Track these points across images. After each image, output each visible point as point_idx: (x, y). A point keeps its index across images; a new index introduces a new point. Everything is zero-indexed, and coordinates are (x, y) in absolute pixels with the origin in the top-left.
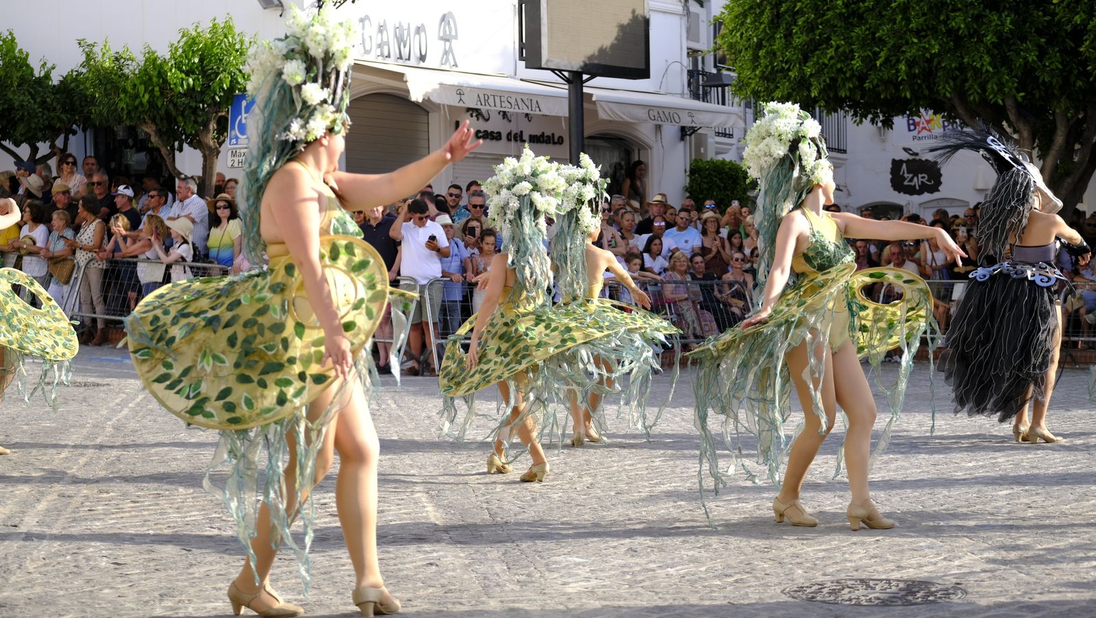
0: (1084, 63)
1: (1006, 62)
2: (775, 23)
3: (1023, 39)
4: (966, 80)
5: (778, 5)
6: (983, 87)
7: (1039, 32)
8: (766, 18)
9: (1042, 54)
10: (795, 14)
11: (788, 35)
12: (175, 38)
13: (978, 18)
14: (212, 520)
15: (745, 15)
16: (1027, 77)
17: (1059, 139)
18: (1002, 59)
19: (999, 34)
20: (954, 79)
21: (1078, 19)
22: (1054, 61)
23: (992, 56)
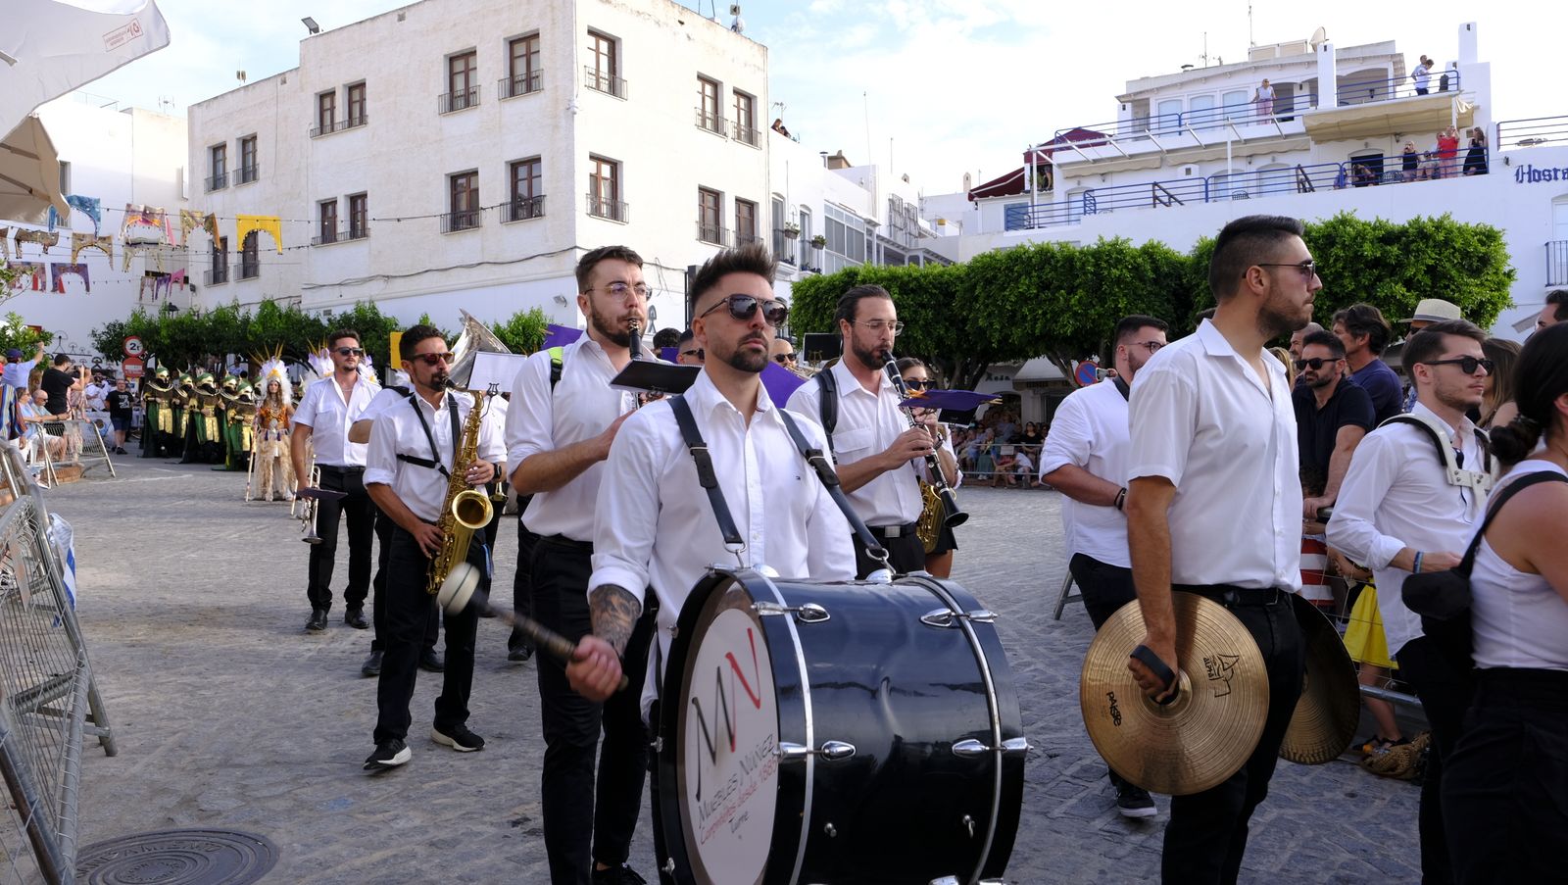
0: (968, 335)
1: (929, 334)
2: (815, 313)
3: (938, 323)
4: (909, 343)
5: (817, 304)
6: (918, 346)
7: (946, 320)
8: (811, 309)
9: (947, 330)
10: (825, 309)
11: (822, 320)
12: (511, 317)
13: (915, 312)
14: (509, 559)
15: (801, 309)
16: (940, 342)
17: (957, 373)
18: (928, 333)
19: (925, 320)
20: (904, 342)
21: (965, 313)
22: (953, 334)
23: (923, 332)
